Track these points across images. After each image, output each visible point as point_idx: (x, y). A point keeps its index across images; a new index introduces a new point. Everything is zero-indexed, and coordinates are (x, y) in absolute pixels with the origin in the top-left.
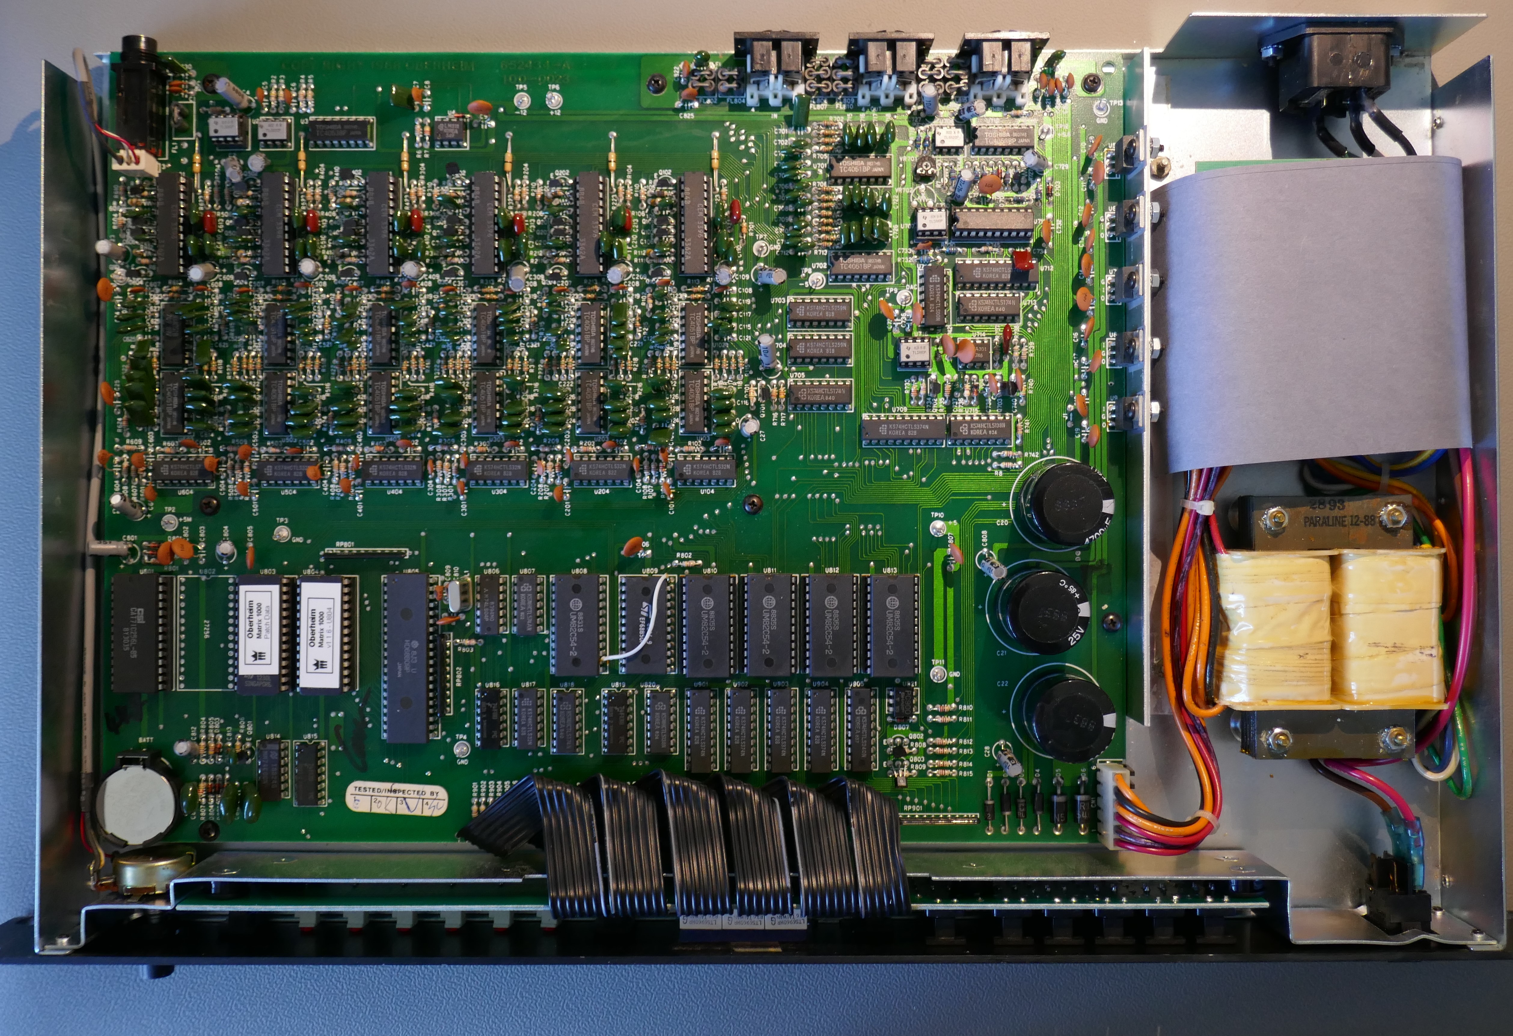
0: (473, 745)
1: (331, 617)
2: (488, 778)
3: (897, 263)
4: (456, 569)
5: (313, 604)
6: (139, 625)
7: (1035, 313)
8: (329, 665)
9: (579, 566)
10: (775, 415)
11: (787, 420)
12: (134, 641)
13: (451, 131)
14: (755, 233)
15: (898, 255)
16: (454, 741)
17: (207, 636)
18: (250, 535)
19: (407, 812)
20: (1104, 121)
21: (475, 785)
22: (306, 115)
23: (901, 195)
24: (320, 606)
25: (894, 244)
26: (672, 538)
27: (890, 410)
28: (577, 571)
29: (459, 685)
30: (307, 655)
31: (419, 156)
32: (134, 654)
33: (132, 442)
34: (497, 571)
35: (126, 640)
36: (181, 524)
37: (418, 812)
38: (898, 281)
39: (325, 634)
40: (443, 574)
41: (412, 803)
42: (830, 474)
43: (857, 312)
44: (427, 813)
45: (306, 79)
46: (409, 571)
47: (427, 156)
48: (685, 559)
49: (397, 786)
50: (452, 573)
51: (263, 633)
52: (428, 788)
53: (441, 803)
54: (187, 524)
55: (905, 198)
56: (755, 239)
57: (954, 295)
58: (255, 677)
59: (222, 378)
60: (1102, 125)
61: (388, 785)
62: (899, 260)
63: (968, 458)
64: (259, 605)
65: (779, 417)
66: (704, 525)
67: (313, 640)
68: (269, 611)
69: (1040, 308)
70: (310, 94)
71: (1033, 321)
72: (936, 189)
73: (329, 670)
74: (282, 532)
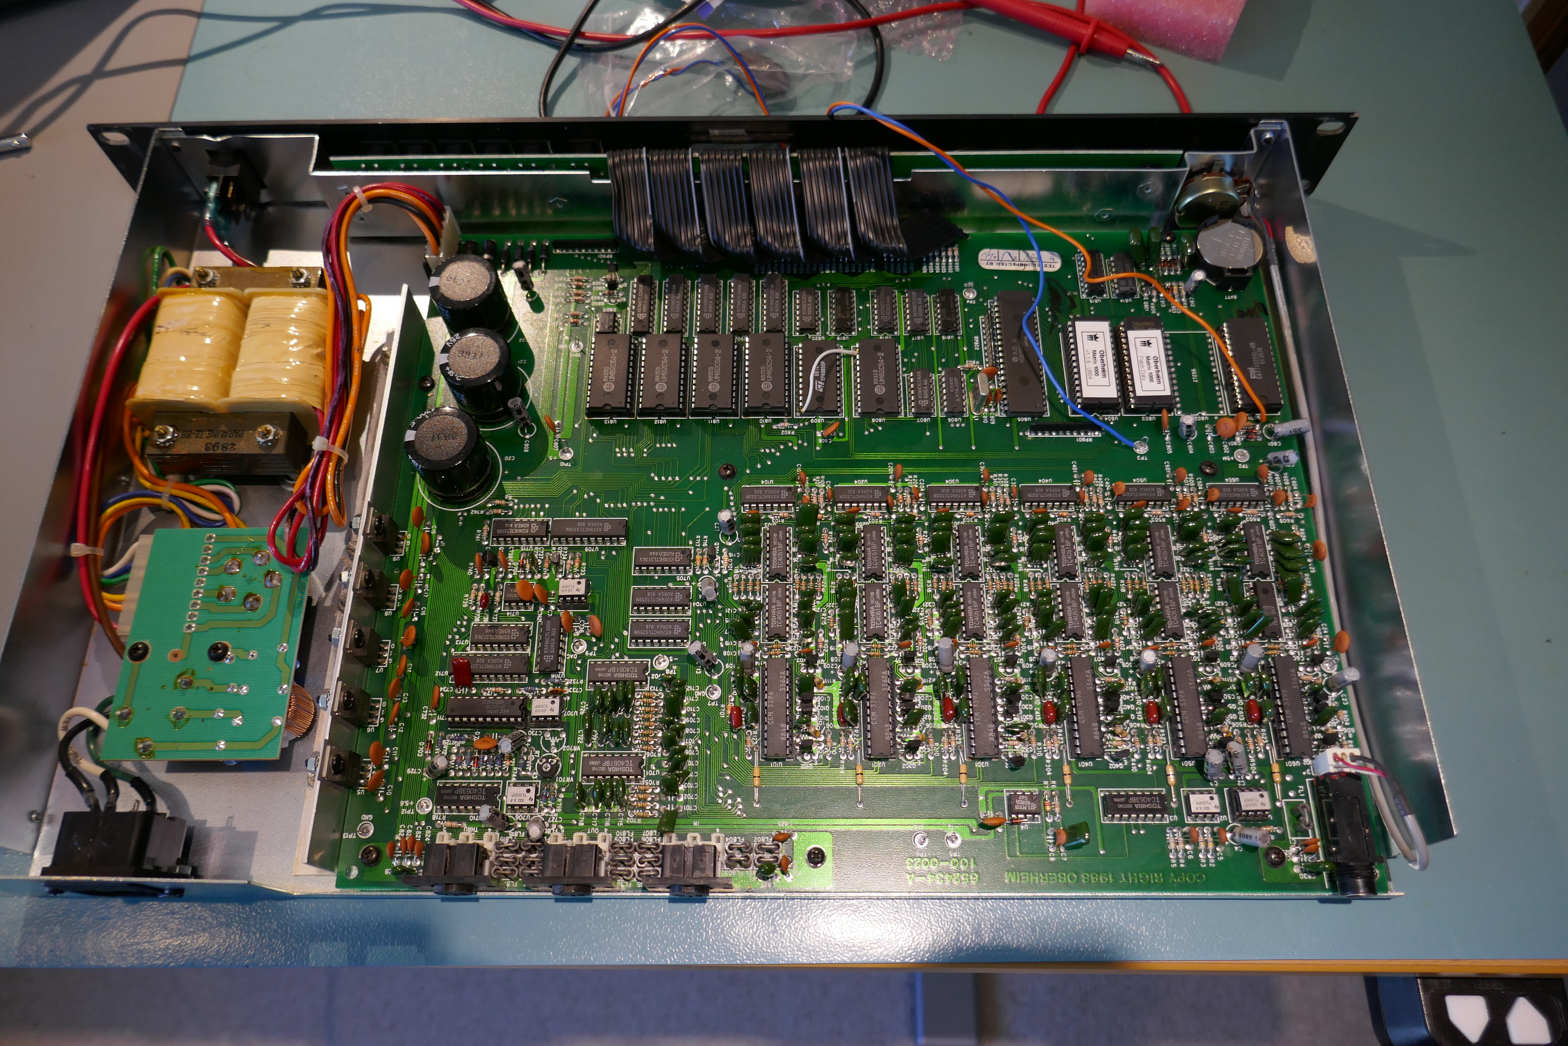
0: (962, 296)
1: (1089, 373)
2: (947, 274)
3: (584, 678)
4: (985, 421)
5: (1105, 381)
6: (1252, 366)
7: (459, 632)
8: (1085, 338)
9: (879, 424)
10: (705, 544)
11: (694, 540)
12: (1254, 355)
13: (1023, 803)
14: (719, 707)
15: (583, 686)
16: (976, 299)
17: (1194, 371)
18: (1169, 447)
19: (1011, 252)
20: (365, 817)
21: (957, 269)
22: (1173, 825)
23: (575, 743)
24: (1099, 380)
25: (585, 696)
26: (798, 445)
27: (601, 548)
28: (880, 420)
29: (976, 338)
30: (1105, 343)
31: (1054, 782)
32: (1252, 345)
33: (1288, 521)
34: (950, 420)
35: (1261, 355)
36: (1231, 454)
37: (1002, 252)
38: (584, 661)
39: (1092, 360)
40: (996, 418)
41: (1008, 258)
42: (658, 496)
43: (625, 633)
44: (994, 251)
45: (1178, 863)
46: (1026, 419)
47: (1046, 783)
48: (787, 429)
49: (1021, 268)
50: (989, 419)
51: (1145, 360)
52: (995, 267)
53: (984, 257)
54: (1226, 455)
55: (571, 739)
56: (720, 700)
57: (533, 650)
58: (1146, 328)
59: (1216, 575)
60: (367, 814)
61: (1027, 268)
62: (582, 682)
63: (535, 509)
64: (1151, 380)
65: (701, 543)
66: (771, 456)
67: (1102, 356)
68: (1142, 377)
69: (453, 637)
70: (1172, 846)
71: (461, 626)
72: (540, 749)
73: (1085, 335)
74: (1142, 449)
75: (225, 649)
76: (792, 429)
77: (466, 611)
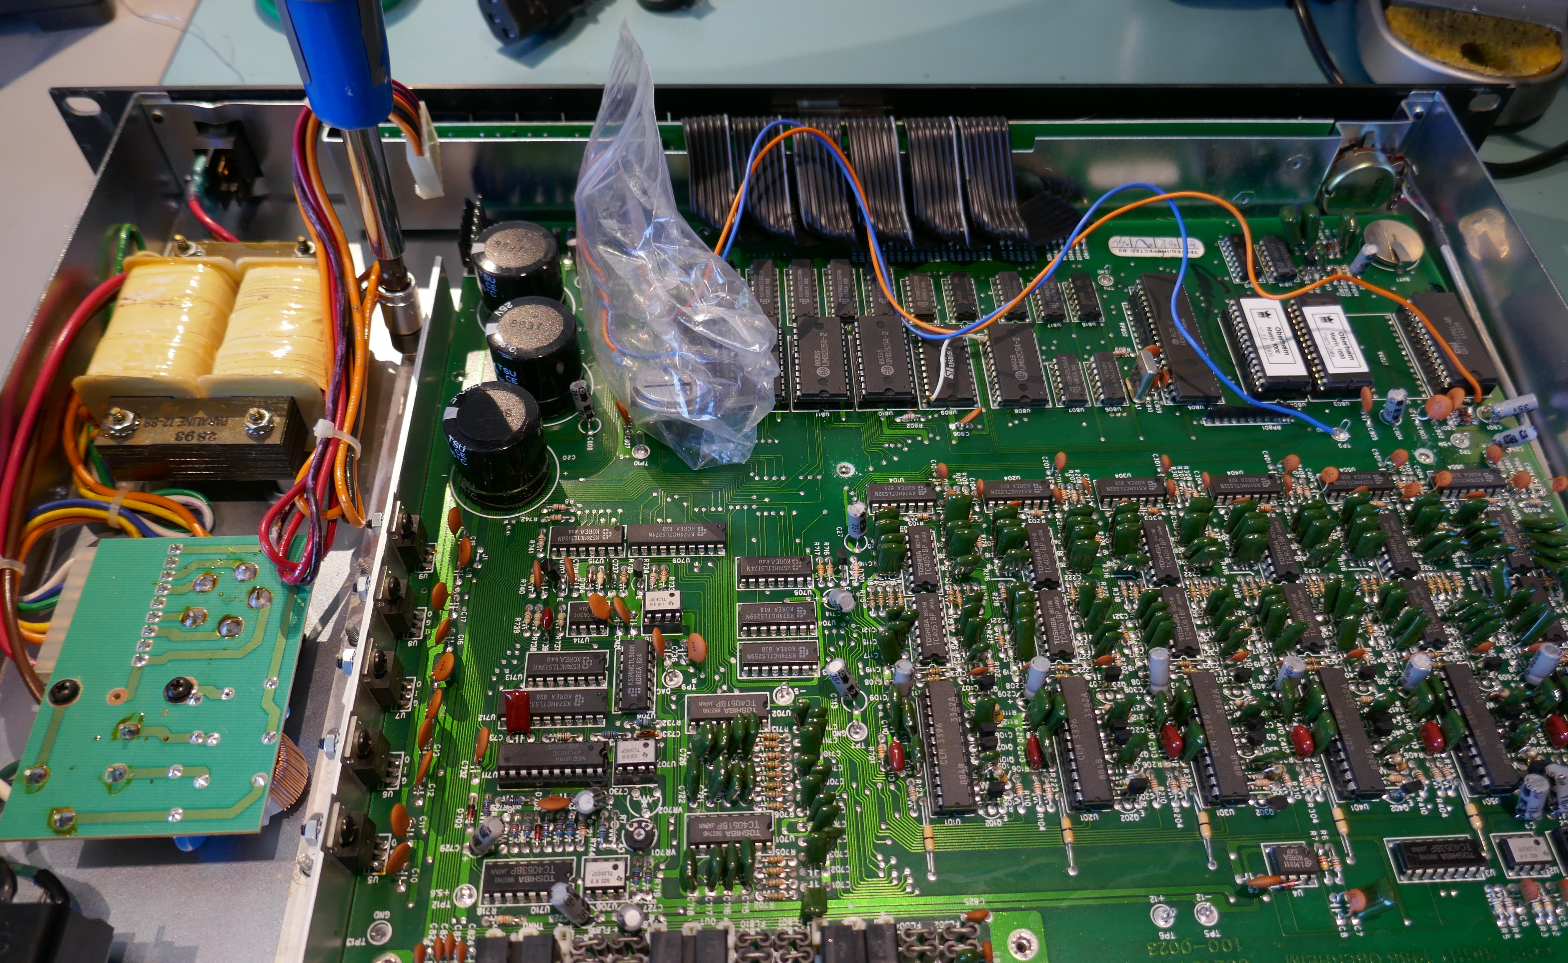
0: (1097, 283)
1: (1267, 350)
2: (1076, 262)
3: (682, 718)
4: (1150, 410)
5: (1289, 359)
6: (1454, 341)
7: (509, 665)
8: (1256, 316)
9: (1023, 415)
10: (827, 552)
11: (813, 548)
12: (1453, 330)
13: (1293, 858)
14: (867, 750)
15: (680, 728)
16: (1114, 285)
17: (1381, 354)
18: (1373, 433)
19: (1145, 238)
20: (379, 914)
21: (1087, 256)
22: (1491, 882)
23: (675, 803)
24: (1281, 357)
25: (685, 741)
26: (929, 439)
27: (693, 560)
28: (1024, 411)
29: (1122, 324)
30: (1279, 320)
31: (1324, 832)
32: (1448, 320)
33: (1534, 510)
34: (1107, 410)
35: (1461, 330)
36: (1447, 439)
37: (1134, 238)
38: (681, 697)
39: (1268, 337)
40: (1163, 407)
41: (1143, 244)
42: (760, 498)
43: (733, 660)
44: (1126, 239)
45: (1510, 932)
46: (1198, 407)
47: (1314, 833)
48: (913, 422)
49: (1160, 255)
50: (1154, 407)
51: (1329, 336)
52: (1129, 254)
53: (1115, 244)
54: (1442, 440)
55: (669, 798)
56: (866, 742)
57: (610, 684)
58: (1324, 305)
59: (1465, 573)
60: (382, 909)
61: (1167, 255)
62: (679, 723)
63: (604, 515)
64: (1343, 356)
65: (822, 550)
66: (897, 451)
67: (1278, 332)
68: (1331, 354)
69: (502, 672)
70: (1499, 910)
71: (513, 656)
72: (626, 812)
73: (1255, 312)
74: (1343, 436)
75: (189, 686)
76: (920, 422)
77: (519, 638)
